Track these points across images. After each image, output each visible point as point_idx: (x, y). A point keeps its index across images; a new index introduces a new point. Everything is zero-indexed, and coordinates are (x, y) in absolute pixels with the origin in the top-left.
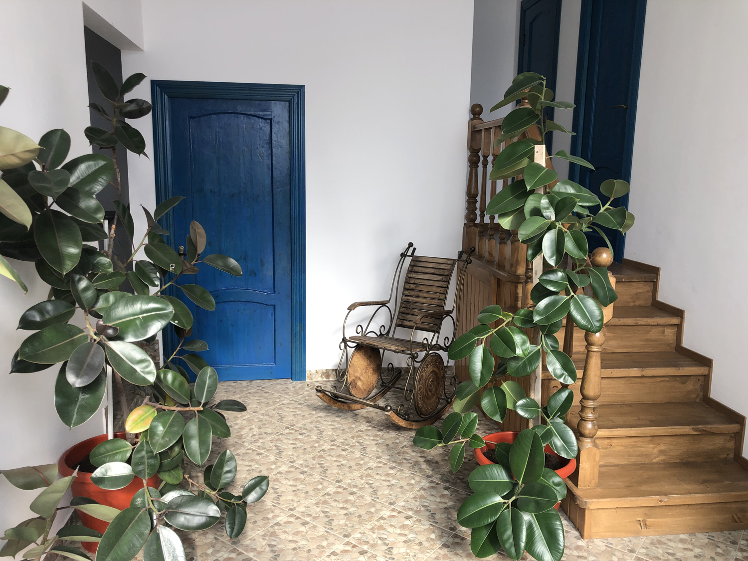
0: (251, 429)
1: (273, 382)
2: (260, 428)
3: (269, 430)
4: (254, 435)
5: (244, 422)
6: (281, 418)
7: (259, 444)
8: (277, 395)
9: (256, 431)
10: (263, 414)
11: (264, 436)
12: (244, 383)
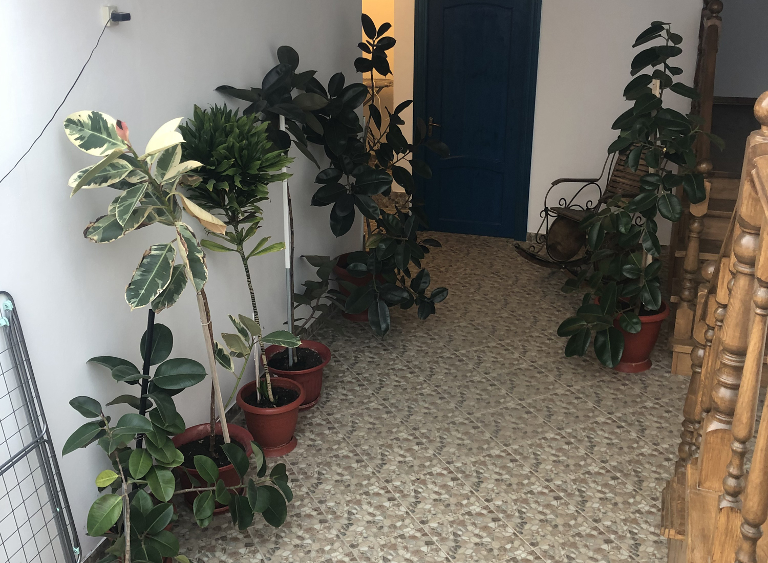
0: (465, 270)
1: (497, 239)
2: (472, 270)
3: (478, 273)
4: (466, 274)
5: (462, 265)
6: (492, 266)
7: (467, 280)
8: (496, 249)
9: (468, 271)
10: (478, 262)
11: (473, 276)
12: (474, 237)
